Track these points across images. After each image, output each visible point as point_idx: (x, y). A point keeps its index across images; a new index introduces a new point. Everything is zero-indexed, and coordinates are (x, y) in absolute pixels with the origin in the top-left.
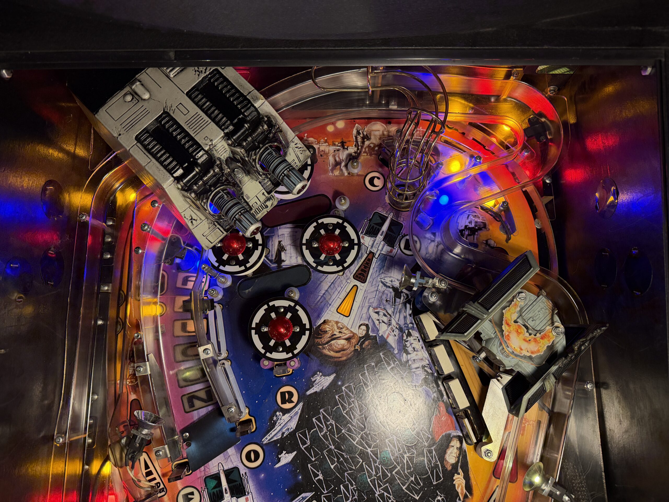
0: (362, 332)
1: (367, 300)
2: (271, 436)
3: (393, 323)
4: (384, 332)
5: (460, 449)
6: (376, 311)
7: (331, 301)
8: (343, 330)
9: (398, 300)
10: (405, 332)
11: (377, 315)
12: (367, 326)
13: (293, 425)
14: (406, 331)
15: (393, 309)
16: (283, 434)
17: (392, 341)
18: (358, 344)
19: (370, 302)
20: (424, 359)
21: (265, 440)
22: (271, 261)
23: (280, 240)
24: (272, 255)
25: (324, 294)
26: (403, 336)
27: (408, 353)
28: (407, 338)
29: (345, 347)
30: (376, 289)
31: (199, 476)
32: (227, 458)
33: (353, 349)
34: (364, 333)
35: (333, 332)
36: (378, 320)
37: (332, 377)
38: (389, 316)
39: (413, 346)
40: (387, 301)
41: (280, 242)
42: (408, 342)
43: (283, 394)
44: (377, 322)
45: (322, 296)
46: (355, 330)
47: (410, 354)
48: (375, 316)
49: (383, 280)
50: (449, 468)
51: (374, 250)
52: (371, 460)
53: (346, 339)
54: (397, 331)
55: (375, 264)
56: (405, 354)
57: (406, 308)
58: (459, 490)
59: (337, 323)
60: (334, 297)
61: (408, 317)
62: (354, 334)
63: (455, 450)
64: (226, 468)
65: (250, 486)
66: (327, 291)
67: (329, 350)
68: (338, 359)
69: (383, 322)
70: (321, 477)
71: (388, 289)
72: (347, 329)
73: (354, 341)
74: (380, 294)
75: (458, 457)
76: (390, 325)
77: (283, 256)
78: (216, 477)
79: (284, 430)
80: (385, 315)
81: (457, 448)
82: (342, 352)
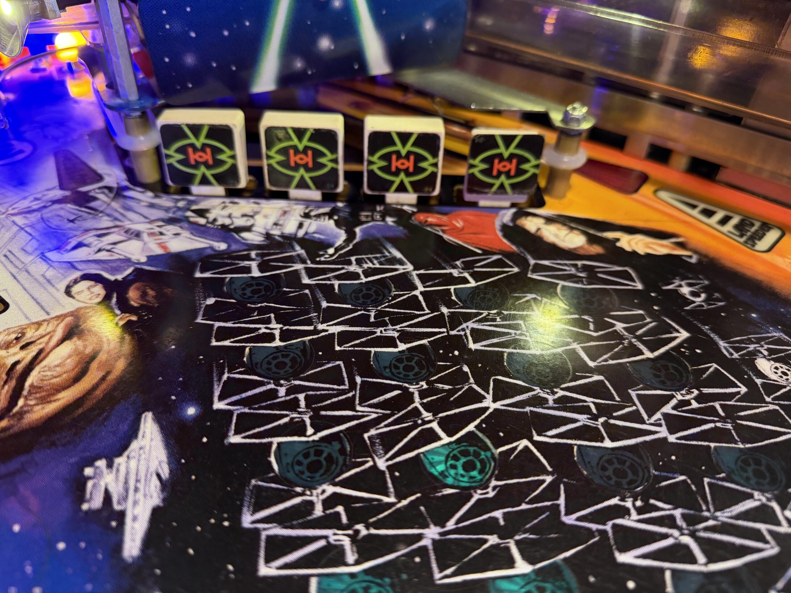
0: (89, 295)
1: (20, 254)
4: (145, 250)
6: (69, 247)
9: (95, 204)
10: (187, 217)
11: (84, 249)
12: (87, 278)
14: (189, 214)
17: (184, 244)
18: (113, 316)
19: (29, 249)
26: (194, 223)
27: (246, 229)
28: (206, 218)
34: (98, 290)
36: (99, 251)
37: (149, 427)
39: (236, 215)
40: (72, 221)
42: (220, 219)
46: (66, 306)
47: (252, 226)
48: (81, 254)
49: (12, 212)
50: (598, 249)
52: (528, 409)
53: (65, 339)
54: (169, 227)
56: (246, 235)
58: (663, 251)
61: (156, 201)
62: (74, 313)
68: (104, 386)
69: (116, 244)
71: (46, 210)
72: (39, 324)
73: (93, 322)
74: (40, 226)
76: (138, 235)
80: (102, 236)
81: (545, 224)
82: (94, 366)
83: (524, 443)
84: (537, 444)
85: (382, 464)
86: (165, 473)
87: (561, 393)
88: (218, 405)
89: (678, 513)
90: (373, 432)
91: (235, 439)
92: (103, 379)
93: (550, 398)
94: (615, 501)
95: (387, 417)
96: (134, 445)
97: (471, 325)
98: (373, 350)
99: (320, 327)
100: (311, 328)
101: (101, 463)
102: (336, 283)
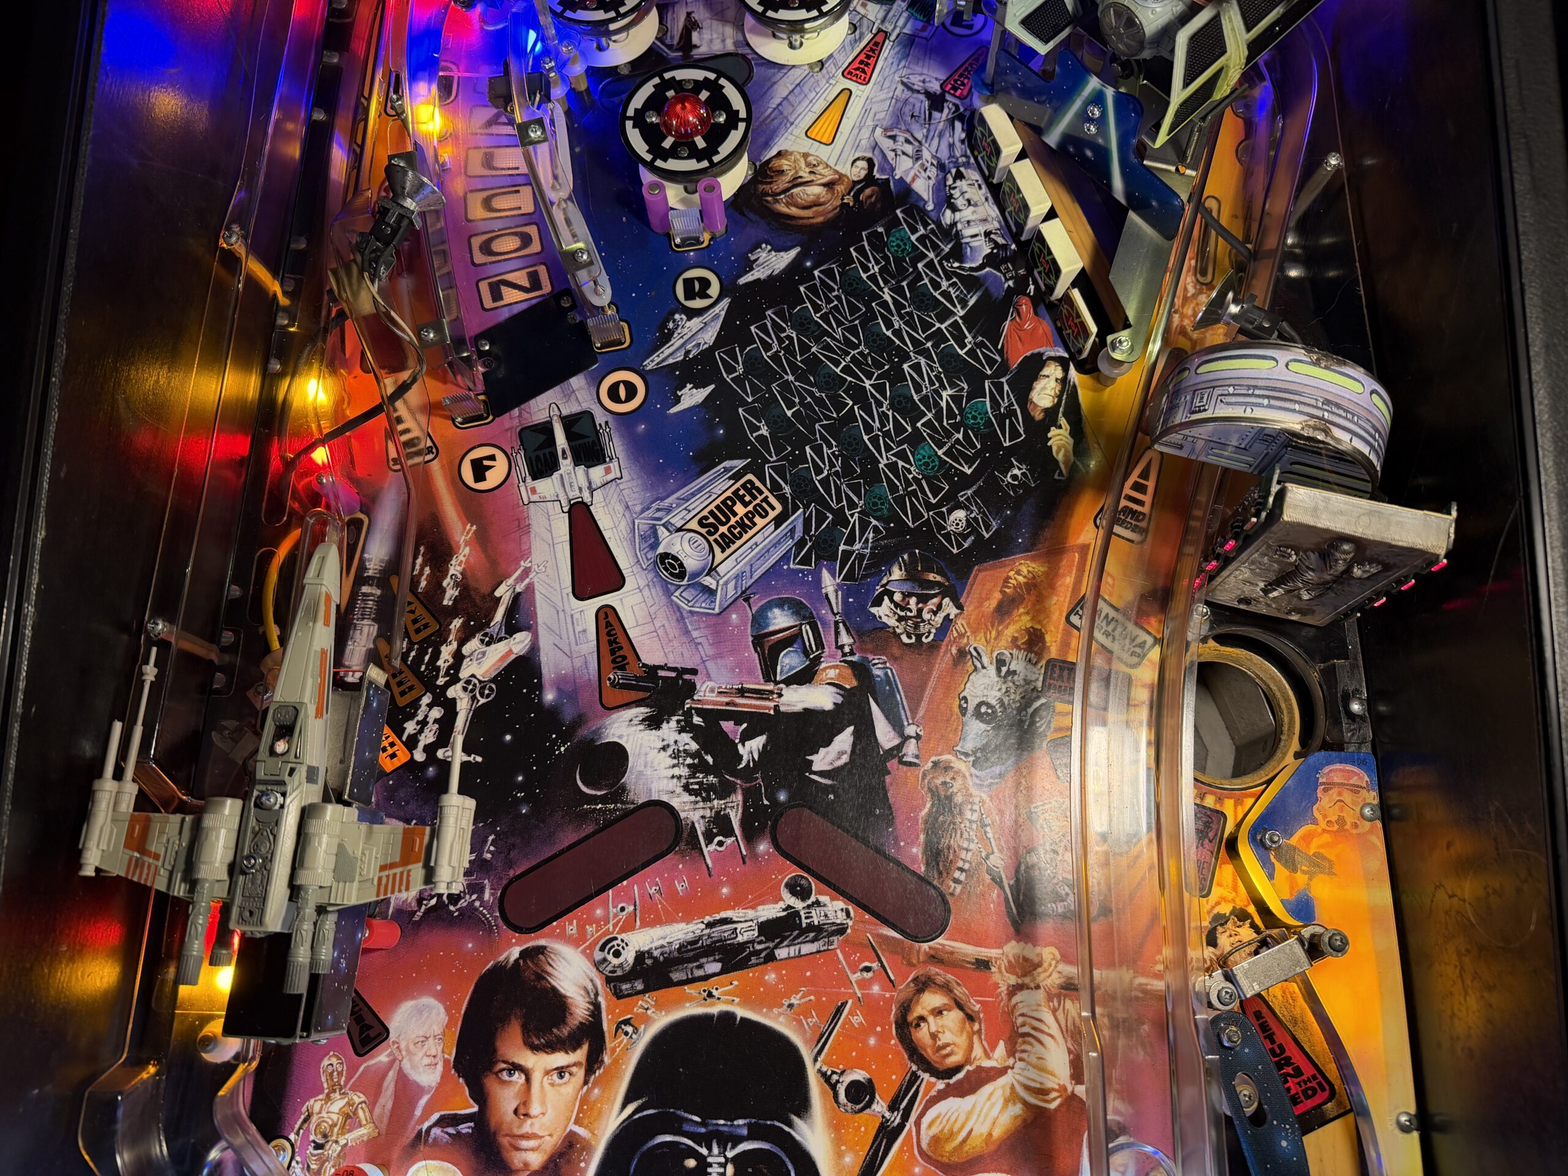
0: (859, 172)
1: (871, 115)
2: (662, 356)
3: (926, 155)
4: (907, 172)
5: (1064, 381)
6: (889, 134)
7: (794, 117)
8: (820, 169)
9: (936, 114)
10: (950, 172)
11: (891, 142)
12: (870, 162)
13: (709, 337)
14: (954, 171)
15: (925, 131)
16: (688, 352)
17: (923, 187)
18: (849, 194)
19: (877, 117)
20: (990, 219)
21: (650, 364)
22: (670, 47)
23: (689, 10)
24: (672, 37)
25: (780, 104)
26: (945, 179)
27: (954, 209)
28: (954, 182)
29: (822, 200)
30: (891, 95)
31: (507, 425)
32: (569, 395)
33: (839, 202)
34: (863, 173)
35: (797, 172)
36: (894, 150)
37: (793, 253)
38: (916, 144)
39: (967, 196)
40: (912, 116)
41: (689, 14)
42: (957, 190)
43: (688, 283)
44: (890, 155)
45: (775, 109)
46: (845, 169)
47: (960, 210)
48: (886, 144)
49: (905, 80)
50: (1038, 416)
51: (888, 27)
52: (872, 401)
53: (824, 185)
54: (934, 170)
55: (888, 51)
56: (948, 212)
57: (953, 129)
58: (1060, 457)
59: (805, 155)
60: (800, 109)
61: (958, 144)
62: (841, 176)
63: (1053, 384)
64: (565, 412)
65: (616, 446)
66: (785, 98)
67: (788, 204)
68: (805, 221)
69: (904, 153)
70: (764, 431)
71: (915, 95)
72: (827, 166)
73: (840, 188)
74: (900, 105)
75: (1060, 397)
76: (917, 159)
77: (695, 37)
78: (546, 429)
79: (689, 347)
80: (907, 141)
81: (1057, 380)
82: (815, 209)
83: (851, 403)
84: (852, 408)
85: (814, 350)
86: (775, 273)
87: (890, 413)
88: (816, 273)
89: (838, 468)
90: (829, 340)
91: (802, 289)
92: (809, 218)
93: (884, 409)
94: (834, 443)
95: (839, 342)
96: (782, 254)
97: (923, 361)
98: (880, 320)
99: (886, 290)
100: (882, 285)
101: (769, 247)
102: (926, 281)
